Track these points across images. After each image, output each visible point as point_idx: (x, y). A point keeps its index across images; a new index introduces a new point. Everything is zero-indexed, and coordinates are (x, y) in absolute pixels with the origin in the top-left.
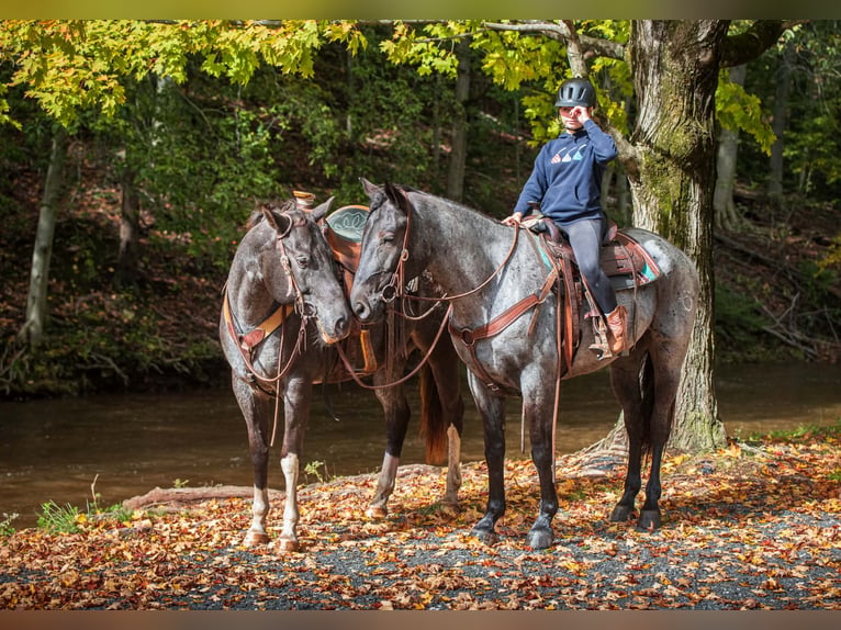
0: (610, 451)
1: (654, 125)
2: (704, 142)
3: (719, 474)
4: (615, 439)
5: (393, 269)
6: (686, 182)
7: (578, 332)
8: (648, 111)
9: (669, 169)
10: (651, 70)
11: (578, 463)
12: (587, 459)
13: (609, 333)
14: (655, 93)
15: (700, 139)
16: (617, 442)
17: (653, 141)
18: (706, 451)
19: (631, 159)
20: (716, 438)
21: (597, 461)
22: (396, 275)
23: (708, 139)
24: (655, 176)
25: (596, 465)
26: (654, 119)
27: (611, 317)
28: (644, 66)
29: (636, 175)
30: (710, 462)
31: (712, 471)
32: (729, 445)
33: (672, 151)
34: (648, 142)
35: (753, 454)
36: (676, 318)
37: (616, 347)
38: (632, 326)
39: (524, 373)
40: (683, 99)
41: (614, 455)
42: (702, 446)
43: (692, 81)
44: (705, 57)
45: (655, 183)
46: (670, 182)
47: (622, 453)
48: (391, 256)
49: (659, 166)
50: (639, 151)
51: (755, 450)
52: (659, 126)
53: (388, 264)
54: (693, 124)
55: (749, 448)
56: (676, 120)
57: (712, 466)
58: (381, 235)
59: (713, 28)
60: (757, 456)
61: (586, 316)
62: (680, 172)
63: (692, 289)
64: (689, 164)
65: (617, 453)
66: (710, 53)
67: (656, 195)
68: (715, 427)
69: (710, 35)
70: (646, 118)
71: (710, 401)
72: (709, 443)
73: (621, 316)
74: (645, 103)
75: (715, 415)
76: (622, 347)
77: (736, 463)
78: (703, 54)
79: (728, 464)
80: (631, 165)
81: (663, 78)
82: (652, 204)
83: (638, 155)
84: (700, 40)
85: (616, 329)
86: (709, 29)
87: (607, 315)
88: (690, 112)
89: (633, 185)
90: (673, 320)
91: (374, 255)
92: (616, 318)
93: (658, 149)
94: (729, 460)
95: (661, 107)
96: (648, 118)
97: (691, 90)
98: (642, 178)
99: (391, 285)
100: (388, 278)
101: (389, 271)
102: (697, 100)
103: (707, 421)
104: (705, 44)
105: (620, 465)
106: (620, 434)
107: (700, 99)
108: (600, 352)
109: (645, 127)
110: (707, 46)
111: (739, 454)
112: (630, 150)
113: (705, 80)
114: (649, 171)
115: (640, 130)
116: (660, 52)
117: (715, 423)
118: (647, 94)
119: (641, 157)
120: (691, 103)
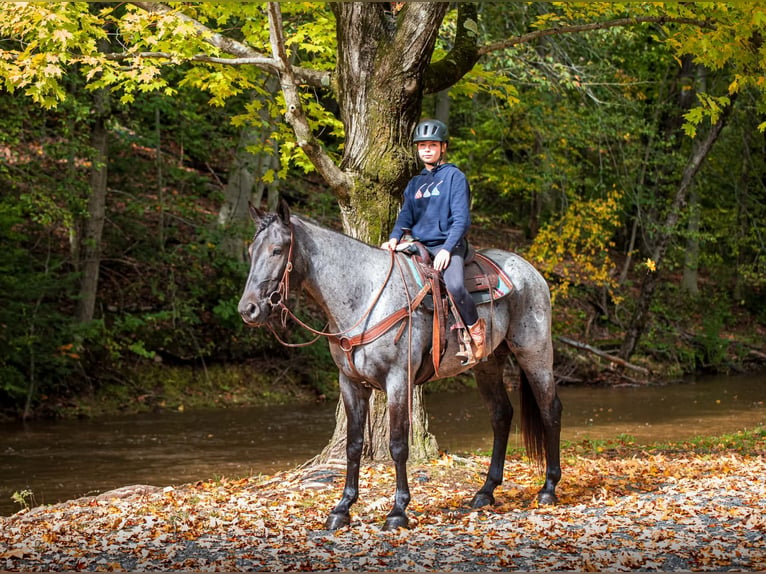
0: (328, 465)
1: (362, 152)
2: (410, 168)
3: (434, 482)
4: (332, 454)
5: (279, 278)
6: (394, 206)
7: (444, 342)
8: (357, 138)
9: (378, 193)
10: (359, 99)
11: (297, 477)
12: (306, 474)
13: (472, 343)
14: (363, 121)
15: (407, 164)
16: (334, 457)
17: (362, 167)
18: (420, 461)
19: (342, 185)
20: (428, 450)
21: (317, 475)
22: (282, 283)
23: (414, 164)
24: (365, 199)
25: (315, 478)
26: (362, 146)
27: (473, 328)
28: (351, 96)
29: (347, 200)
30: (425, 471)
31: (428, 480)
32: (441, 456)
33: (380, 176)
34: (357, 168)
35: (464, 464)
36: (527, 330)
37: (478, 354)
38: (490, 336)
39: (390, 375)
40: (390, 126)
41: (332, 468)
42: (416, 457)
43: (398, 109)
44: (410, 86)
45: (364, 208)
46: (379, 206)
47: (340, 466)
48: (278, 268)
49: (368, 191)
50: (348, 177)
51: (465, 460)
52: (367, 153)
53: (275, 274)
54: (400, 151)
55: (459, 459)
56: (383, 147)
57: (428, 475)
58: (270, 248)
59: (417, 58)
60: (468, 466)
61: (452, 328)
62: (388, 197)
63: (543, 303)
64: (397, 188)
65: (335, 466)
66: (414, 82)
67: (366, 219)
68: (427, 439)
69: (415, 66)
70: (355, 146)
71: (421, 414)
72: (422, 455)
73: (482, 328)
74: (353, 131)
75: (426, 427)
76: (482, 354)
77: (450, 472)
78: (408, 83)
79: (442, 473)
80: (342, 190)
81: (370, 107)
82: (363, 226)
83: (349, 181)
84: (405, 70)
85: (478, 339)
86: (414, 60)
87: (470, 327)
88: (396, 139)
89: (343, 209)
90: (524, 332)
91: (264, 265)
92: (478, 329)
93: (367, 175)
94: (443, 469)
95: (369, 134)
96: (356, 147)
97: (397, 117)
98: (352, 202)
99: (278, 292)
100: (274, 286)
101: (276, 279)
102: (403, 127)
103: (419, 433)
104: (410, 74)
105: (340, 477)
106: (337, 448)
107: (406, 126)
108: (465, 359)
109: (354, 153)
110: (412, 76)
111: (451, 464)
112: (341, 176)
113: (410, 108)
114: (359, 196)
115: (349, 156)
116: (367, 81)
117: (426, 436)
118: (354, 122)
119: (352, 183)
120: (397, 130)
